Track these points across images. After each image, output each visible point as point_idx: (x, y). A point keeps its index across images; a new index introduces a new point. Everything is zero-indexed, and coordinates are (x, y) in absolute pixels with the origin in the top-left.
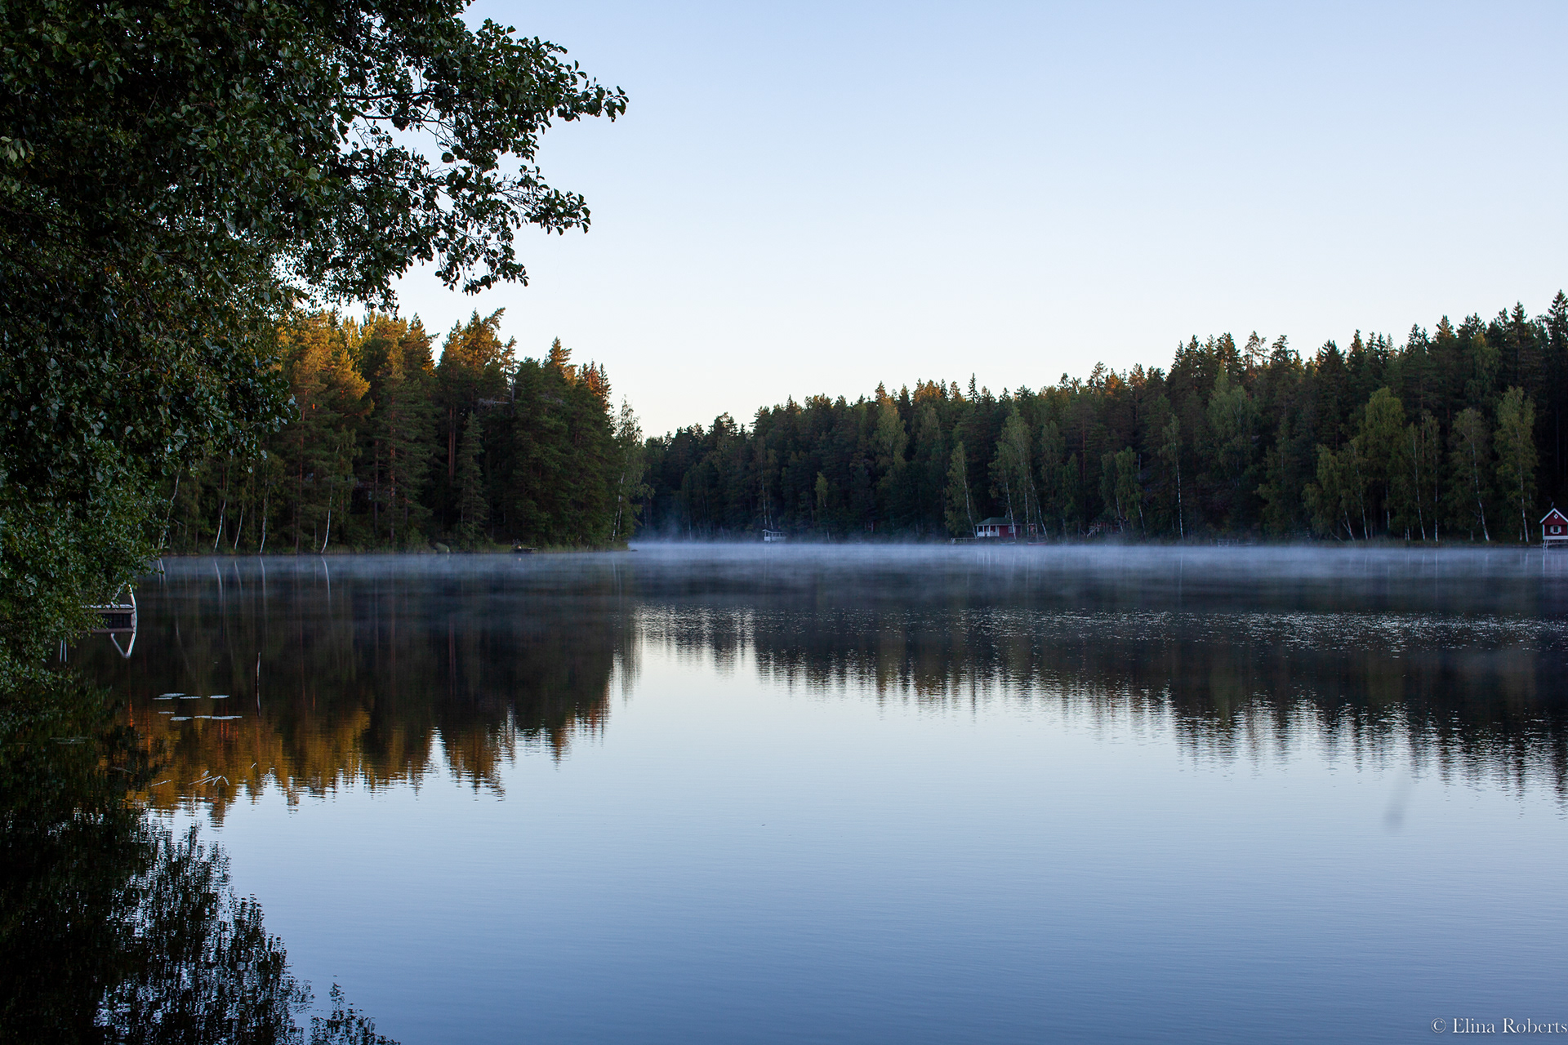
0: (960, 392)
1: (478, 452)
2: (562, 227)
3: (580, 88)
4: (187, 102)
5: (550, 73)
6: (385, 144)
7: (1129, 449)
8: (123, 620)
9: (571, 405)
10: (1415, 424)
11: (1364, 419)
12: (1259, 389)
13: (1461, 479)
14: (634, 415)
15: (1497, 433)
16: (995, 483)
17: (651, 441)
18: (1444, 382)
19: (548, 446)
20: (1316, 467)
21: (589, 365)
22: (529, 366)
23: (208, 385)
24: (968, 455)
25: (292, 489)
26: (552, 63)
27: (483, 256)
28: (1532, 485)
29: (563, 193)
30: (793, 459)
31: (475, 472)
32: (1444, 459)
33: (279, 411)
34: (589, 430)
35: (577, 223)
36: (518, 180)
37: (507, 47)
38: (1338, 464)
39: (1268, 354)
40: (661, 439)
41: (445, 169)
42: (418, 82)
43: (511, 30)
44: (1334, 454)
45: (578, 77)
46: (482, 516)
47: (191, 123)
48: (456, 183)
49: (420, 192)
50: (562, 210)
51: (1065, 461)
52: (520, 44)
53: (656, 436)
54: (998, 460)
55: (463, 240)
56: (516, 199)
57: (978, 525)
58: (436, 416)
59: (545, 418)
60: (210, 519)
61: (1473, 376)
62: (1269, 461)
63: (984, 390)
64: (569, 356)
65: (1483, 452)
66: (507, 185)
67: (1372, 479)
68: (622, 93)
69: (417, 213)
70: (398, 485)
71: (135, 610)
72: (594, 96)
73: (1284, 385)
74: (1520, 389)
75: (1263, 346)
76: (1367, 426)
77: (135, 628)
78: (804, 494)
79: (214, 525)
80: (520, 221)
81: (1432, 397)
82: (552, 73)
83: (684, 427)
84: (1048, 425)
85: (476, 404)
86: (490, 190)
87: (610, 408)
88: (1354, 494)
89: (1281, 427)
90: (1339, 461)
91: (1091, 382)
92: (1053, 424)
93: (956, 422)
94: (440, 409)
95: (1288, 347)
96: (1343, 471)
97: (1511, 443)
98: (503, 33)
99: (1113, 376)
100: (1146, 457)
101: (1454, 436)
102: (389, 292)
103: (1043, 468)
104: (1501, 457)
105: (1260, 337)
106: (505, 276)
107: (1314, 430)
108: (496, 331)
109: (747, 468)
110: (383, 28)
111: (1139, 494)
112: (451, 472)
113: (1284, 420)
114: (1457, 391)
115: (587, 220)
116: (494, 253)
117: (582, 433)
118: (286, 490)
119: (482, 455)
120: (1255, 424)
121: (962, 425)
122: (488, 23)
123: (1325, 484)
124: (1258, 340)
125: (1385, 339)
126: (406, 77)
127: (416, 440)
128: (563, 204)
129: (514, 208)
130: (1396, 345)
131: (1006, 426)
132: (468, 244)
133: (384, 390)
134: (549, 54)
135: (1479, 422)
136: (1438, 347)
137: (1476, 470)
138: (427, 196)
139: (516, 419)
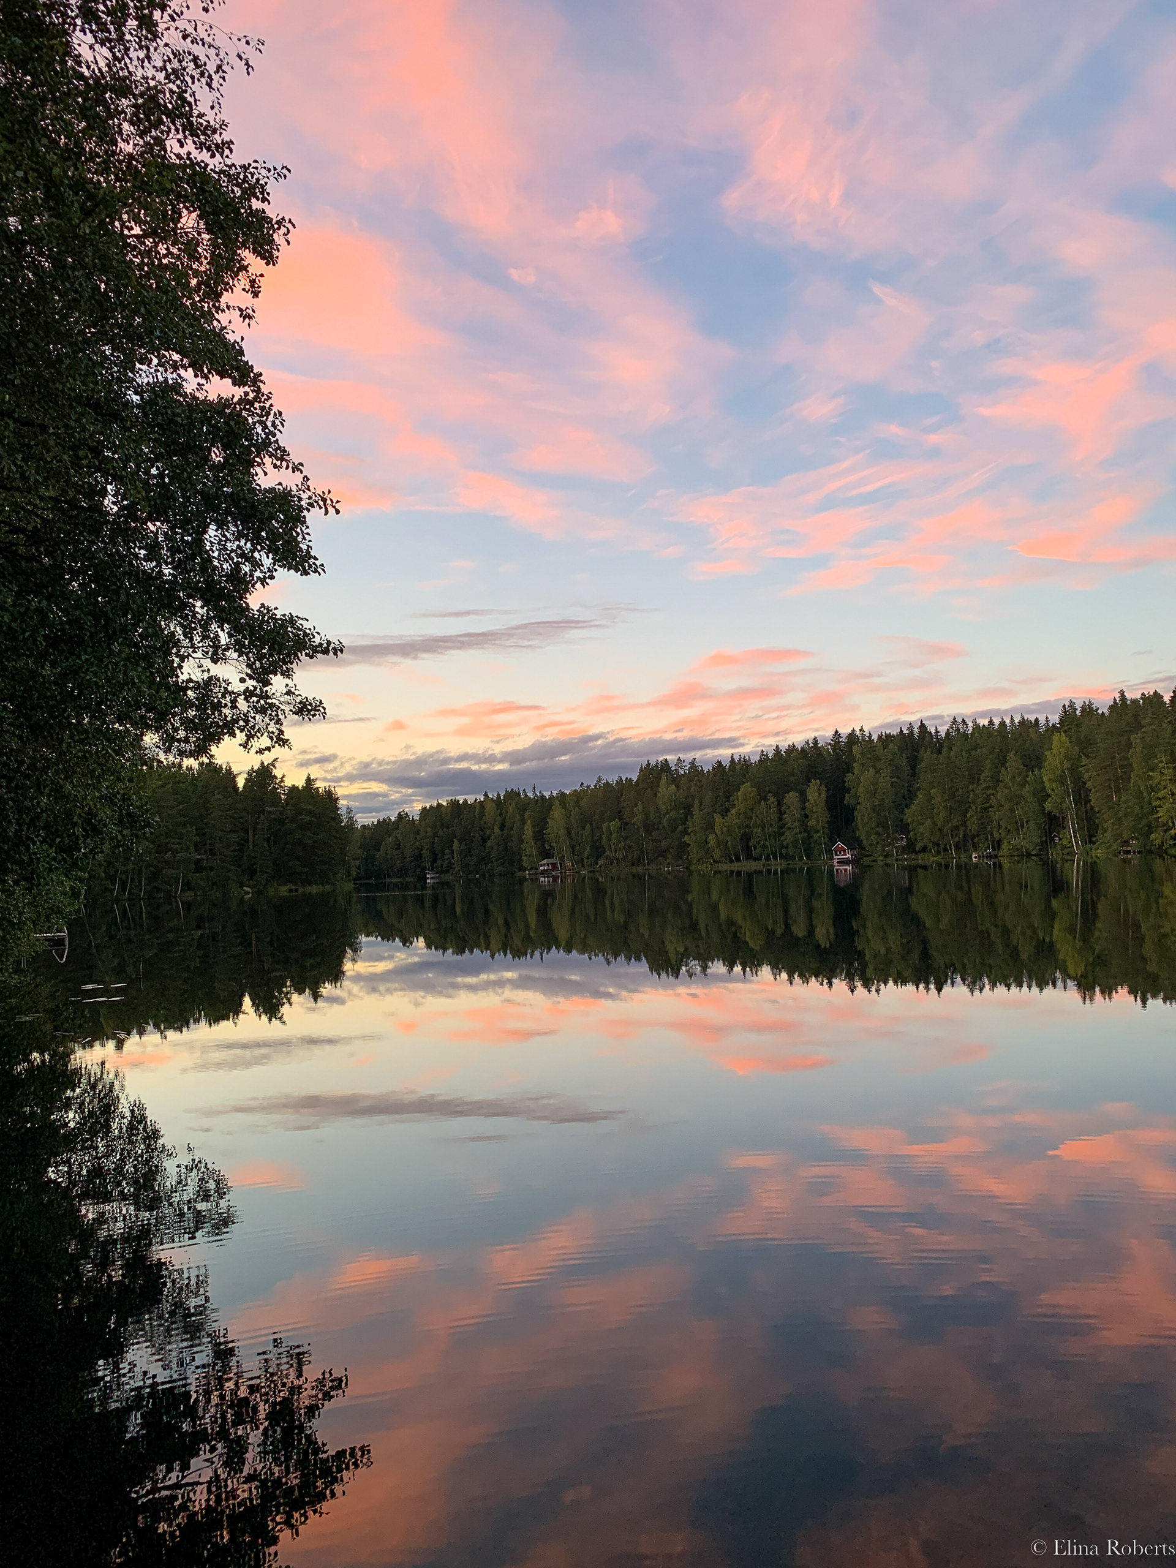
0: (528, 794)
1: (266, 836)
2: (311, 717)
3: (317, 640)
4: (86, 654)
5: (300, 633)
6: (206, 673)
7: (617, 820)
8: (61, 941)
9: (318, 809)
10: (764, 801)
11: (737, 800)
12: (683, 786)
13: (789, 828)
14: (354, 813)
15: (807, 804)
16: (548, 841)
17: (363, 826)
18: (778, 779)
19: (306, 831)
20: (714, 826)
21: (327, 787)
22: (294, 788)
23: (106, 813)
24: (533, 826)
25: (159, 861)
26: (300, 627)
27: (266, 734)
28: (826, 831)
29: (310, 698)
30: (440, 833)
31: (264, 847)
32: (780, 819)
33: (148, 825)
34: (328, 822)
35: (319, 715)
36: (284, 692)
37: (273, 617)
38: (725, 824)
39: (687, 768)
40: (369, 825)
41: (241, 687)
42: (224, 638)
43: (276, 608)
44: (723, 818)
45: (315, 634)
46: (270, 871)
48: (248, 694)
49: (228, 699)
50: (310, 708)
51: (584, 828)
52: (281, 617)
53: (366, 823)
54: (549, 829)
55: (254, 726)
56: (283, 702)
57: (539, 864)
58: (241, 818)
59: (304, 816)
60: (111, 879)
61: (793, 775)
62: (689, 823)
63: (540, 793)
64: (316, 783)
65: (800, 814)
66: (278, 694)
67: (743, 830)
68: (341, 643)
69: (226, 711)
70: (221, 856)
71: (67, 935)
72: (325, 645)
73: (696, 783)
74: (818, 781)
75: (684, 764)
76: (739, 803)
77: (67, 946)
78: (447, 851)
79: (114, 882)
80: (286, 714)
81: (772, 786)
83: (381, 818)
85: (264, 810)
86: (268, 697)
87: (340, 810)
88: (734, 839)
89: (695, 806)
90: (726, 822)
91: (595, 786)
92: (577, 809)
93: (526, 809)
94: (244, 814)
95: (697, 764)
96: (728, 827)
97: (814, 809)
98: (271, 611)
99: (607, 782)
100: (626, 824)
101: (785, 806)
102: (212, 756)
103: (572, 832)
104: (810, 816)
106: (280, 745)
107: (712, 806)
108: (274, 770)
109: (416, 838)
110: (202, 607)
111: (623, 844)
112: (251, 847)
113: (696, 802)
114: (785, 783)
115: (326, 714)
116: (273, 733)
117: (325, 823)
118: (156, 863)
119: (268, 838)
120: (682, 804)
121: (529, 811)
122: (263, 605)
123: (719, 834)
124: (681, 761)
125: (747, 758)
126: (217, 636)
127: (230, 830)
128: (310, 704)
129: (282, 707)
130: (752, 760)
131: (552, 810)
132: (257, 728)
134: (298, 622)
135: (797, 799)
136: (775, 761)
137: (797, 824)
138: (231, 702)
139: (287, 818)
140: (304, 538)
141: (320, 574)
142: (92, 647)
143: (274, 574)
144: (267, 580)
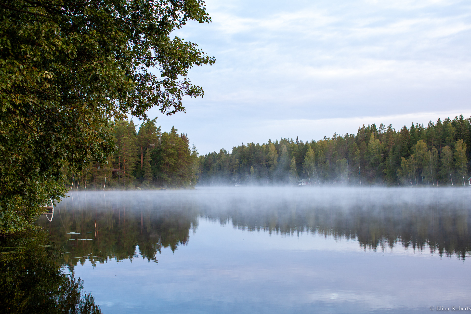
0: (294, 142)
1: (150, 160)
2: (196, 96)
3: (202, 56)
4: (95, 61)
5: (193, 52)
6: (145, 72)
7: (345, 158)
8: (49, 210)
9: (178, 146)
10: (431, 150)
11: (415, 149)
12: (383, 140)
13: (444, 167)
14: (196, 149)
15: (455, 153)
16: (304, 169)
17: (201, 157)
18: (439, 138)
19: (171, 158)
20: (401, 163)
21: (183, 134)
22: (165, 134)
24: (296, 161)
25: (94, 171)
26: (194, 49)
27: (173, 104)
28: (466, 169)
29: (196, 86)
30: (244, 162)
31: (149, 166)
32: (439, 161)
34: (183, 153)
35: (200, 95)
36: (183, 82)
37: (181, 45)
38: (407, 163)
39: (386, 130)
40: (204, 156)
41: (162, 79)
43: (183, 39)
44: (406, 160)
45: (201, 53)
46: (151, 179)
47: (97, 67)
48: (165, 83)
49: (155, 86)
50: (196, 91)
51: (325, 162)
52: (185, 43)
53: (202, 155)
54: (305, 162)
55: (167, 100)
56: (183, 88)
57: (299, 181)
58: (137, 149)
59: (170, 150)
60: (70, 180)
61: (448, 136)
62: (387, 162)
63: (301, 141)
64: (177, 131)
65: (451, 159)
66: (180, 84)
67: (418, 167)
68: (214, 58)
69: (154, 92)
70: (126, 170)
71: (53, 207)
72: (206, 59)
73: (391, 139)
74: (462, 140)
75: (384, 127)
76: (416, 151)
77: (53, 213)
78: (247, 172)
79: (71, 182)
80: (183, 94)
81: (435, 142)
82: (194, 52)
83: (211, 152)
84: (320, 151)
85: (149, 145)
86: (175, 85)
87: (189, 147)
88: (412, 172)
89: (390, 152)
90: (408, 162)
91: (333, 138)
92: (322, 151)
93: (292, 151)
94: (139, 147)
95: (392, 128)
96: (409, 165)
97: (459, 156)
98: (180, 40)
99: (340, 136)
100: (350, 161)
101: (442, 154)
102: (145, 115)
103: (319, 164)
104: (456, 160)
105: (384, 125)
106: (179, 110)
107: (400, 152)
108: (155, 124)
109: (230, 165)
111: (347, 172)
112: (142, 166)
113: (391, 150)
114: (443, 140)
115: (203, 94)
116: (176, 104)
117: (181, 154)
118: (93, 171)
119: (151, 161)
120: (382, 151)
121: (294, 152)
122: (176, 37)
123: (404, 169)
124: (383, 126)
125: (421, 125)
126: (150, 52)
127: (131, 156)
128: (196, 89)
129: (181, 90)
130: (424, 127)
131: (308, 152)
132: (169, 101)
133: (122, 141)
134: (193, 46)
135: (449, 150)
136: (437, 128)
137: (449, 164)
138: (157, 87)
139: (161, 150)
140: (202, 4)
141: (208, 22)
142: (98, 58)
143: (186, 22)
144: (182, 25)
